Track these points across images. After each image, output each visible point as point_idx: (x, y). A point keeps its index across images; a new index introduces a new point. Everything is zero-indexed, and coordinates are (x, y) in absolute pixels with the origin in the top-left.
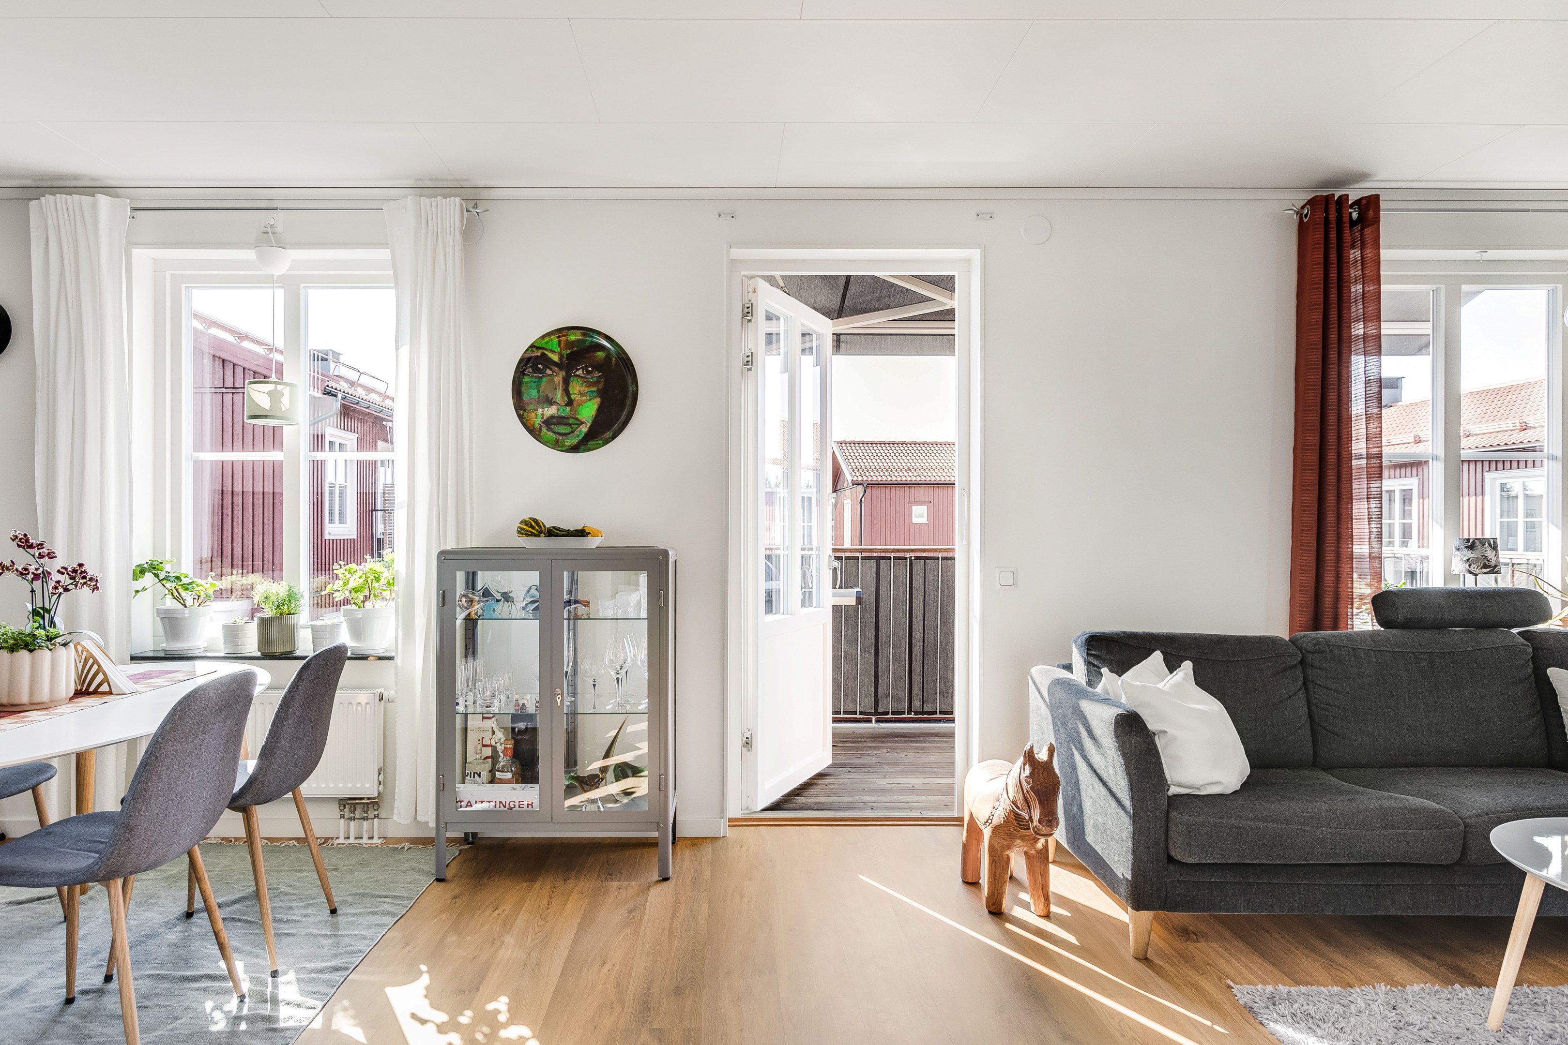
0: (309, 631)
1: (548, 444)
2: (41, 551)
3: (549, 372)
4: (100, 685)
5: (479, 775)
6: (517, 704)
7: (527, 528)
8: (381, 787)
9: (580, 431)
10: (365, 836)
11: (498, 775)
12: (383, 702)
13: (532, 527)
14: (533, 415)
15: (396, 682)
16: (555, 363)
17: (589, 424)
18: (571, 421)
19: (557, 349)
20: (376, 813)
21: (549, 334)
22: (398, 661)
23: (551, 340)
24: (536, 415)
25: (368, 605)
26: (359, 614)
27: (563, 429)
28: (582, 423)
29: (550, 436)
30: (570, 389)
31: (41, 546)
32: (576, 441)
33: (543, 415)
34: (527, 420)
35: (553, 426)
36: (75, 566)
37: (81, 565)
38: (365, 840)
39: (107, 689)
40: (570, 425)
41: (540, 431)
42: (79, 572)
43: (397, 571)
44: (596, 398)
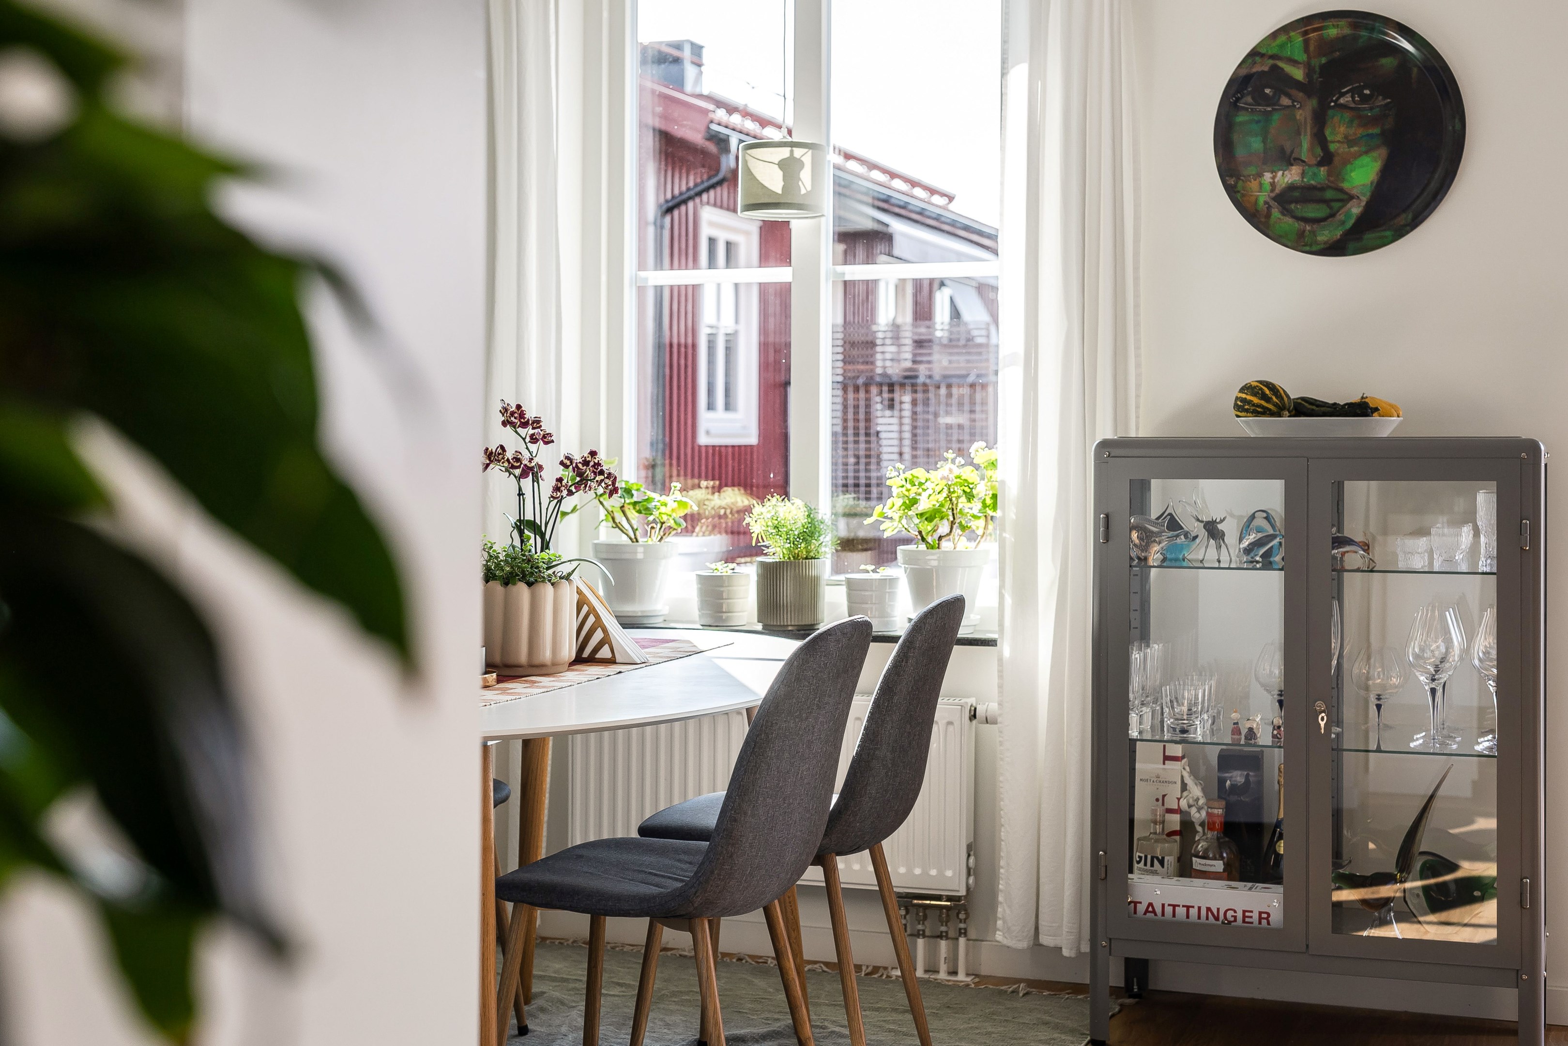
0: (843, 590)
1: (1284, 241)
2: (536, 431)
3: (1285, 101)
4: (596, 650)
5: (1162, 862)
6: (1236, 731)
7: (1256, 400)
8: (971, 880)
9: (1348, 214)
10: (943, 968)
11: (1197, 863)
12: (974, 722)
13: (1264, 397)
14: (1254, 185)
15: (1000, 686)
16: (1297, 84)
17: (1364, 200)
18: (1329, 194)
19: (1302, 57)
20: (962, 925)
21: (1285, 30)
22: (1006, 649)
23: (1289, 39)
24: (1261, 185)
25: (946, 545)
26: (933, 559)
27: (1313, 211)
28: (1351, 197)
29: (1288, 224)
30: (1328, 132)
31: (537, 423)
32: (1338, 233)
33: (1273, 185)
34: (1243, 195)
35: (1293, 206)
36: (586, 455)
37: (593, 454)
38: (942, 975)
39: (609, 655)
40: (1327, 202)
41: (1268, 215)
42: (592, 464)
43: (1003, 483)
44: (1377, 147)
